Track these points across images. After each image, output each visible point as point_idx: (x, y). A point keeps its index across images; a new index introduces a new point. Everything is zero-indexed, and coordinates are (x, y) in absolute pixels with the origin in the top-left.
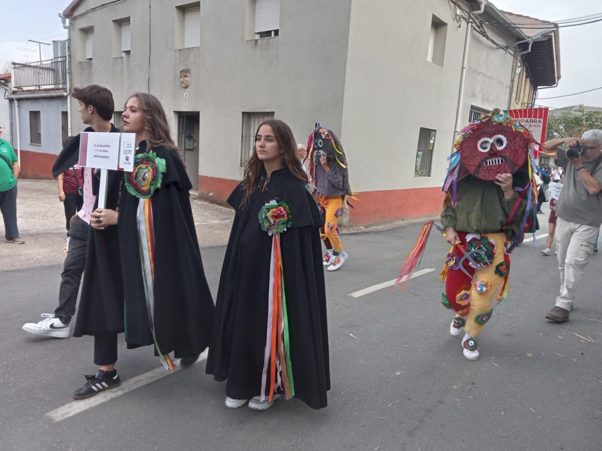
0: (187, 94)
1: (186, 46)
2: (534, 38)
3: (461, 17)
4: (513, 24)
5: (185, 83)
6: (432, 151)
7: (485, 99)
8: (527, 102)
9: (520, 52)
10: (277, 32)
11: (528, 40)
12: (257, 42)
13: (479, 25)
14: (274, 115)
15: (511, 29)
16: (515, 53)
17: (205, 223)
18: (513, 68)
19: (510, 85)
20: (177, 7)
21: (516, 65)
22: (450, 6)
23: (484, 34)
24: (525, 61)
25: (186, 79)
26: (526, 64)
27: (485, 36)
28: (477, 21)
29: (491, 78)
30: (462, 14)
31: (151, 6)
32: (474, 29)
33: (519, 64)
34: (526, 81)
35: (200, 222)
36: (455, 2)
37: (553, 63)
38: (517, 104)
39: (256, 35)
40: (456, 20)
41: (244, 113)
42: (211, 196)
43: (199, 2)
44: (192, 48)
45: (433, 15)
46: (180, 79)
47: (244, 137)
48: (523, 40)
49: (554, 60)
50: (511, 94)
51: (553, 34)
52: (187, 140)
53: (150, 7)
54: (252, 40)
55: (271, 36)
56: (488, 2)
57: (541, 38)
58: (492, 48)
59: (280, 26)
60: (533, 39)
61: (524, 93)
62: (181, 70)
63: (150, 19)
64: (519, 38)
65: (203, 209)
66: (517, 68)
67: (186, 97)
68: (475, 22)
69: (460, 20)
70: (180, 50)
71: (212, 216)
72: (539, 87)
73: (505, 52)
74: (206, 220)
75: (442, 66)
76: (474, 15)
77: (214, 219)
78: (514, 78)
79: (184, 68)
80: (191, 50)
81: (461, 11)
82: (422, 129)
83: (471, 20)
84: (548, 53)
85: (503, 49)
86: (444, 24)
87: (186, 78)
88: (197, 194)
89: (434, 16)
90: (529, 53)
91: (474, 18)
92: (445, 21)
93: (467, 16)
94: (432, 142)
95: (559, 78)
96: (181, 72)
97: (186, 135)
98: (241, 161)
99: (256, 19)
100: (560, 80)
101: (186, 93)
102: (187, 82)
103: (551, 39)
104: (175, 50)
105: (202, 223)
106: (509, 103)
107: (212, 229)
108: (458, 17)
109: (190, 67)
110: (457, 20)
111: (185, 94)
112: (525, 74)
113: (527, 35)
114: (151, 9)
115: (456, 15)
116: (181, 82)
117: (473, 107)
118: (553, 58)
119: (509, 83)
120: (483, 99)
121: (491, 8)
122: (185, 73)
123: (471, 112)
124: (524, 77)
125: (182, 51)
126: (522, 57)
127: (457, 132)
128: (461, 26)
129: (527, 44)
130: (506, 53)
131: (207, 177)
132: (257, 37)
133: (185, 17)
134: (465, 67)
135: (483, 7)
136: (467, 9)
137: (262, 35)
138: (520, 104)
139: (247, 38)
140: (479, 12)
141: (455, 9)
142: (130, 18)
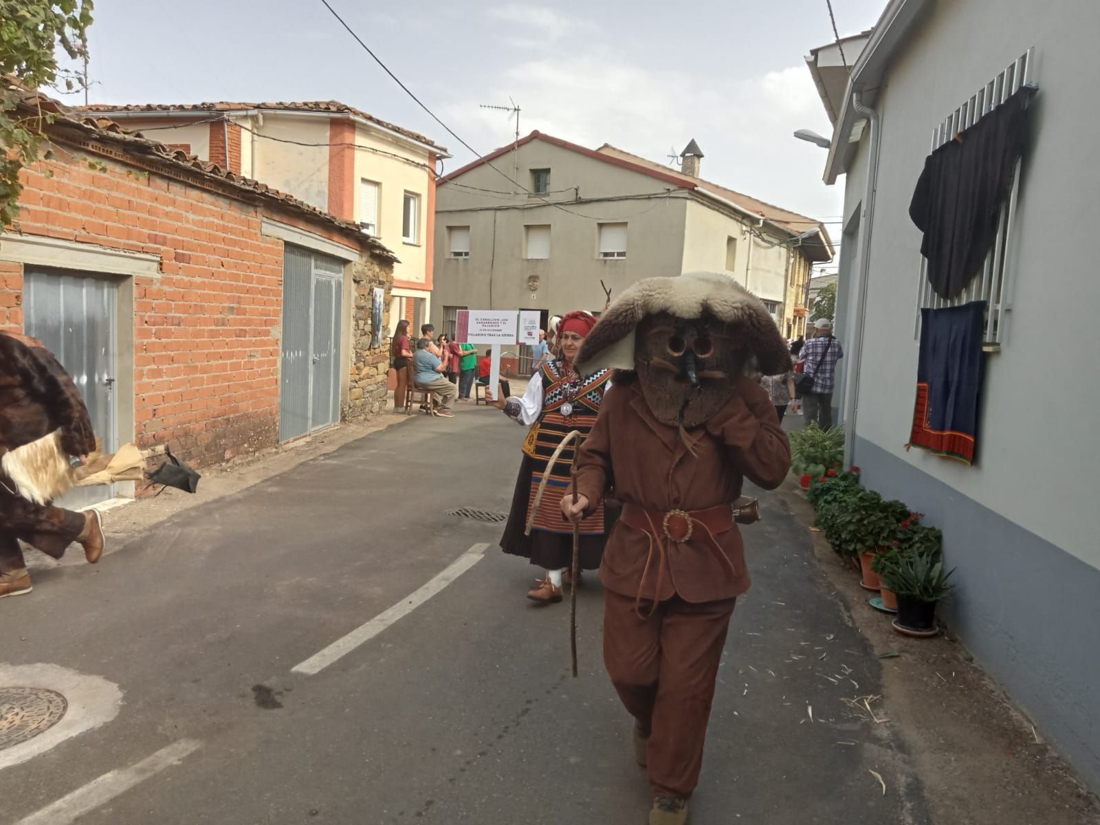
0: (535, 295)
1: (530, 257)
3: (745, 231)
5: (533, 286)
7: (765, 291)
8: (802, 281)
9: (792, 246)
10: (623, 254)
11: (797, 238)
13: (759, 234)
15: (784, 231)
16: (788, 247)
18: (787, 257)
19: (785, 274)
20: (525, 225)
22: (738, 225)
23: (763, 240)
25: (535, 283)
28: (757, 232)
29: (769, 271)
30: (747, 229)
31: (496, 221)
32: (755, 237)
33: (792, 254)
34: (800, 263)
36: (740, 222)
38: (793, 285)
39: (601, 254)
40: (742, 234)
44: (541, 259)
46: (528, 283)
48: (793, 238)
50: (786, 282)
54: (602, 260)
55: (614, 256)
56: (766, 218)
57: (808, 235)
58: (768, 247)
59: (625, 252)
60: (802, 236)
61: (799, 274)
62: (529, 276)
63: (495, 231)
64: (791, 237)
66: (791, 259)
67: (533, 298)
69: (746, 234)
70: (526, 260)
72: (814, 262)
73: (779, 248)
75: (733, 271)
76: (755, 228)
78: (788, 268)
79: (532, 274)
80: (538, 261)
81: (746, 227)
83: (753, 233)
85: (778, 245)
86: (735, 240)
89: (729, 237)
90: (800, 245)
91: (755, 230)
92: (735, 237)
93: (749, 229)
95: (833, 254)
96: (530, 278)
101: (533, 295)
102: (536, 285)
103: (818, 234)
104: (523, 260)
106: (785, 287)
109: (538, 274)
113: (798, 232)
114: (496, 224)
115: (742, 231)
116: (528, 285)
119: (783, 272)
120: (763, 291)
121: (768, 222)
122: (534, 278)
125: (530, 261)
126: (794, 248)
128: (746, 238)
129: (797, 240)
132: (602, 257)
133: (530, 234)
134: (750, 267)
135: (761, 222)
136: (749, 224)
137: (606, 254)
138: (795, 287)
139: (596, 257)
140: (758, 226)
141: (742, 227)
142: (468, 227)
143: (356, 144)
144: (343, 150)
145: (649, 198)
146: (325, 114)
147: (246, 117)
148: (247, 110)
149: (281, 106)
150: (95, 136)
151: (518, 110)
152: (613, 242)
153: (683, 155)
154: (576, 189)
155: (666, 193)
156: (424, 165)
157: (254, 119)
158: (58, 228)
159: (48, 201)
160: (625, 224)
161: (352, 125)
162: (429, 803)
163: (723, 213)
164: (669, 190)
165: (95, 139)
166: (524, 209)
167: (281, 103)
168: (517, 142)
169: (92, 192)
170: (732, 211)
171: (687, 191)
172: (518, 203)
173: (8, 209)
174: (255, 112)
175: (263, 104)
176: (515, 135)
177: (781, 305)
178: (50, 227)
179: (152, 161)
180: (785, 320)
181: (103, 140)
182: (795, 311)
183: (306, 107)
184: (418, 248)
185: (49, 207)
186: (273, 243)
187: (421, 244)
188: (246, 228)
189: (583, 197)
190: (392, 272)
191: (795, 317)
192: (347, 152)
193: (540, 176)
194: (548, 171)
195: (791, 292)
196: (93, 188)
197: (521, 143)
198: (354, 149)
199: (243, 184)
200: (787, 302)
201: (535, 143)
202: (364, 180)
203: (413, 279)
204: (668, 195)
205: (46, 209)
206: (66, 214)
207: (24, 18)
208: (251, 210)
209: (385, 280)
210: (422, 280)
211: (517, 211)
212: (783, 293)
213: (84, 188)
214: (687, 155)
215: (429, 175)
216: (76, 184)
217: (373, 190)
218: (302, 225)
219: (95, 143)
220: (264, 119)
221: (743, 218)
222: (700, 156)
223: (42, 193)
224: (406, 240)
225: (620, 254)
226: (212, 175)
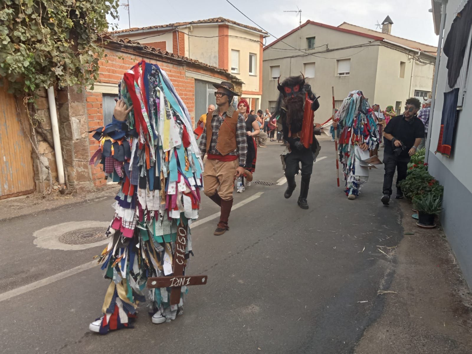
3: (410, 58)
6: (400, 110)
12: (340, 77)
16: (434, 64)
20: (303, 64)
22: (406, 56)
23: (420, 62)
28: (417, 58)
29: (423, 77)
31: (291, 62)
32: (416, 61)
40: (409, 60)
43: (315, 62)
44: (311, 78)
55: (344, 74)
58: (423, 65)
59: (349, 72)
63: (290, 67)
75: (404, 78)
76: (416, 56)
82: (397, 102)
83: (415, 58)
85: (429, 64)
86: (405, 63)
89: (401, 62)
92: (405, 61)
93: (412, 57)
94: (400, 106)
114: (291, 64)
115: (409, 58)
117: (415, 90)
119: (432, 77)
120: (420, 87)
123: (415, 92)
128: (411, 62)
132: (338, 75)
133: (307, 66)
134: (412, 76)
135: (419, 53)
136: (413, 55)
137: (340, 74)
139: (336, 75)
140: (418, 55)
141: (409, 56)
142: (279, 66)
143: (229, 35)
144: (224, 38)
145: (361, 46)
146: (216, 24)
147: (186, 28)
148: (186, 25)
149: (199, 22)
150: (123, 46)
151: (301, 11)
152: (344, 68)
153: (383, 24)
154: (327, 45)
155: (368, 44)
156: (258, 41)
157: (189, 28)
158: (113, 80)
159: (109, 71)
160: (350, 59)
161: (227, 27)
162: (216, 265)
163: (398, 51)
164: (370, 42)
165: (123, 47)
166: (303, 56)
167: (199, 21)
168: (301, 26)
169: (124, 66)
170: (404, 49)
171: (379, 42)
172: (301, 53)
173: (96, 75)
174: (189, 26)
175: (192, 22)
176: (299, 23)
177: (430, 93)
178: (110, 80)
179: (143, 52)
181: (126, 47)
183: (209, 21)
184: (256, 77)
185: (109, 72)
186: (190, 80)
187: (257, 75)
188: (179, 75)
189: (330, 49)
190: (242, 88)
192: (225, 38)
193: (310, 40)
194: (314, 38)
196: (124, 65)
197: (302, 27)
198: (228, 37)
199: (178, 58)
201: (309, 25)
202: (232, 50)
203: (254, 90)
204: (370, 44)
205: (108, 73)
206: (115, 75)
207: (96, 9)
208: (181, 68)
209: (238, 91)
210: (258, 91)
211: (300, 57)
213: (120, 65)
214: (385, 23)
215: (260, 45)
216: (118, 64)
217: (236, 54)
218: (202, 71)
219: (123, 48)
220: (193, 28)
221: (410, 52)
222: (391, 23)
223: (107, 68)
224: (250, 74)
225: (347, 73)
226: (166, 56)
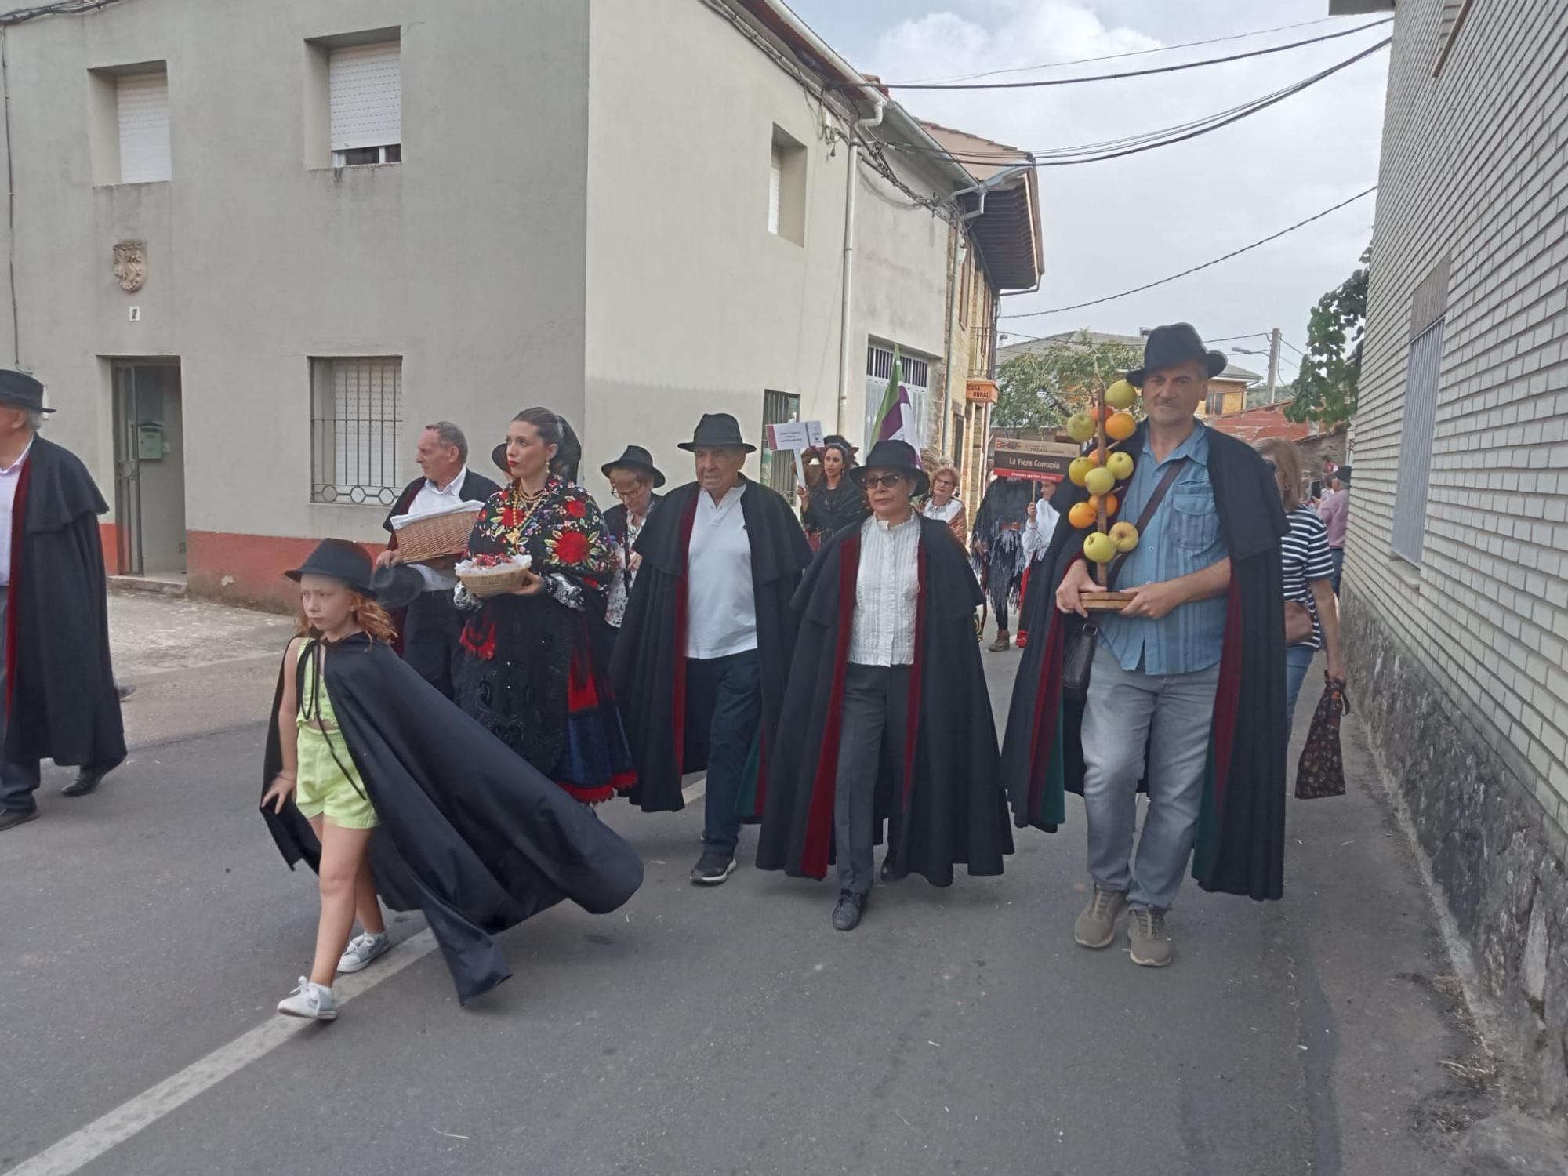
0: (138, 308)
1: (128, 179)
2: (989, 184)
3: (832, 131)
4: (945, 152)
5: (131, 277)
7: (897, 321)
8: (980, 326)
9: (961, 213)
10: (394, 152)
11: (977, 186)
12: (340, 176)
13: (875, 151)
14: (400, 364)
15: (942, 163)
16: (952, 216)
17: (226, 660)
18: (949, 250)
19: (948, 288)
20: (90, 70)
21: (956, 243)
22: (809, 105)
23: (886, 173)
24: (973, 233)
25: (134, 267)
26: (975, 240)
27: (888, 177)
28: (869, 143)
29: (905, 272)
30: (837, 126)
31: (7, 63)
32: (864, 160)
33: (962, 241)
34: (976, 277)
35: (210, 660)
36: (818, 95)
37: (1030, 238)
38: (963, 330)
39: (336, 156)
40: (824, 139)
41: (312, 360)
42: (229, 583)
43: (163, 63)
44: (147, 184)
45: (775, 125)
46: (113, 268)
47: (318, 424)
48: (967, 186)
49: (1030, 233)
50: (950, 308)
51: (1025, 175)
52: (141, 436)
53: (4, 66)
54: (326, 170)
55: (376, 160)
56: (891, 100)
57: (1003, 183)
58: (904, 206)
59: (403, 138)
60: (986, 187)
61: (975, 305)
62: (116, 242)
63: (7, 98)
64: (959, 183)
65: (208, 622)
66: (959, 249)
67: (134, 317)
68: (865, 144)
69: (832, 138)
70: (109, 189)
71: (239, 639)
72: (1003, 291)
73: (931, 213)
74: (226, 653)
75: (803, 246)
76: (861, 127)
77: (250, 648)
78: (954, 272)
79: (127, 236)
80: (144, 190)
81: (834, 118)
82: (767, 392)
83: (856, 140)
84: (1019, 217)
85: (927, 206)
86: (801, 148)
87: (134, 264)
88: (183, 583)
89: (777, 129)
90: (981, 216)
91: (862, 135)
92: (800, 138)
93: (846, 131)
95: (1041, 272)
96: (116, 248)
97: (139, 422)
98: (313, 486)
99: (333, 115)
100: (1042, 276)
101: (135, 308)
102: (138, 275)
103: (1023, 187)
104: (94, 188)
105: (216, 662)
106: (948, 328)
107: (250, 674)
108: (828, 131)
109: (144, 235)
110: (826, 138)
111: (131, 309)
112: (973, 261)
113: (974, 176)
114: (8, 69)
115: (825, 127)
116: (116, 275)
117: (873, 340)
118: (1029, 227)
119: (942, 282)
120: (893, 321)
121: (898, 115)
122: (128, 250)
123: (870, 350)
124: (973, 270)
125: (115, 191)
126: (966, 224)
127: (844, 398)
128: (836, 153)
129: (975, 195)
130: (933, 216)
131: (211, 534)
132: (339, 162)
133: (121, 99)
134: (851, 246)
135: (879, 112)
136: (846, 113)
138: (968, 330)
139: (310, 163)
140: (871, 122)
141: (822, 114)
160: (394, 36)
177: (939, 365)
180: (950, 405)
182: (969, 387)
191: (969, 401)
195: (961, 341)
200: (954, 361)
212: (943, 336)
221: (827, 88)
